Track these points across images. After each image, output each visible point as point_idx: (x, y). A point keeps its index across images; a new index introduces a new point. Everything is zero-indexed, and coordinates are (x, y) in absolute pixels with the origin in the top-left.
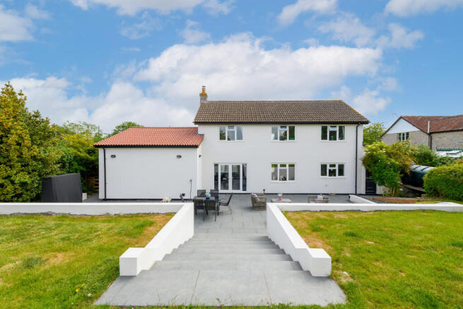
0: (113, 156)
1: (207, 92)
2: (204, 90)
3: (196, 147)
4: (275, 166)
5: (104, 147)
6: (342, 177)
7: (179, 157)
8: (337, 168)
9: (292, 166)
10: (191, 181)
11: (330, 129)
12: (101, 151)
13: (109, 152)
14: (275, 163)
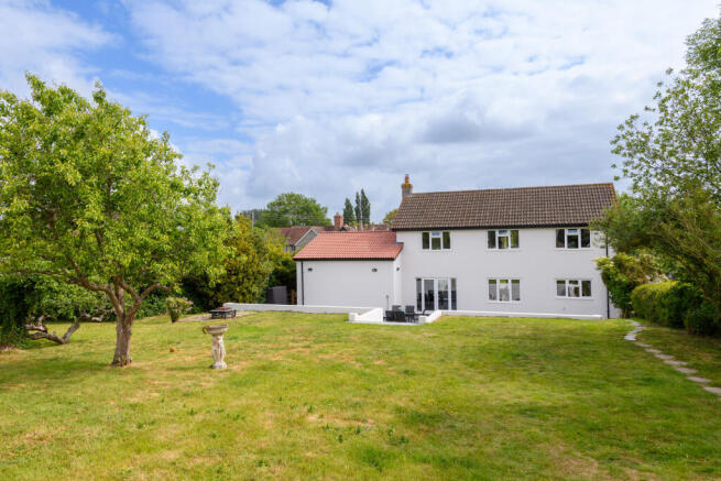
0: (310, 270)
1: (410, 182)
2: (407, 179)
3: (392, 259)
4: (492, 282)
5: (302, 260)
6: (588, 298)
7: (375, 270)
8: (580, 285)
9: (516, 282)
10: (388, 297)
11: (567, 233)
12: (298, 264)
13: (307, 265)
14: (493, 277)
